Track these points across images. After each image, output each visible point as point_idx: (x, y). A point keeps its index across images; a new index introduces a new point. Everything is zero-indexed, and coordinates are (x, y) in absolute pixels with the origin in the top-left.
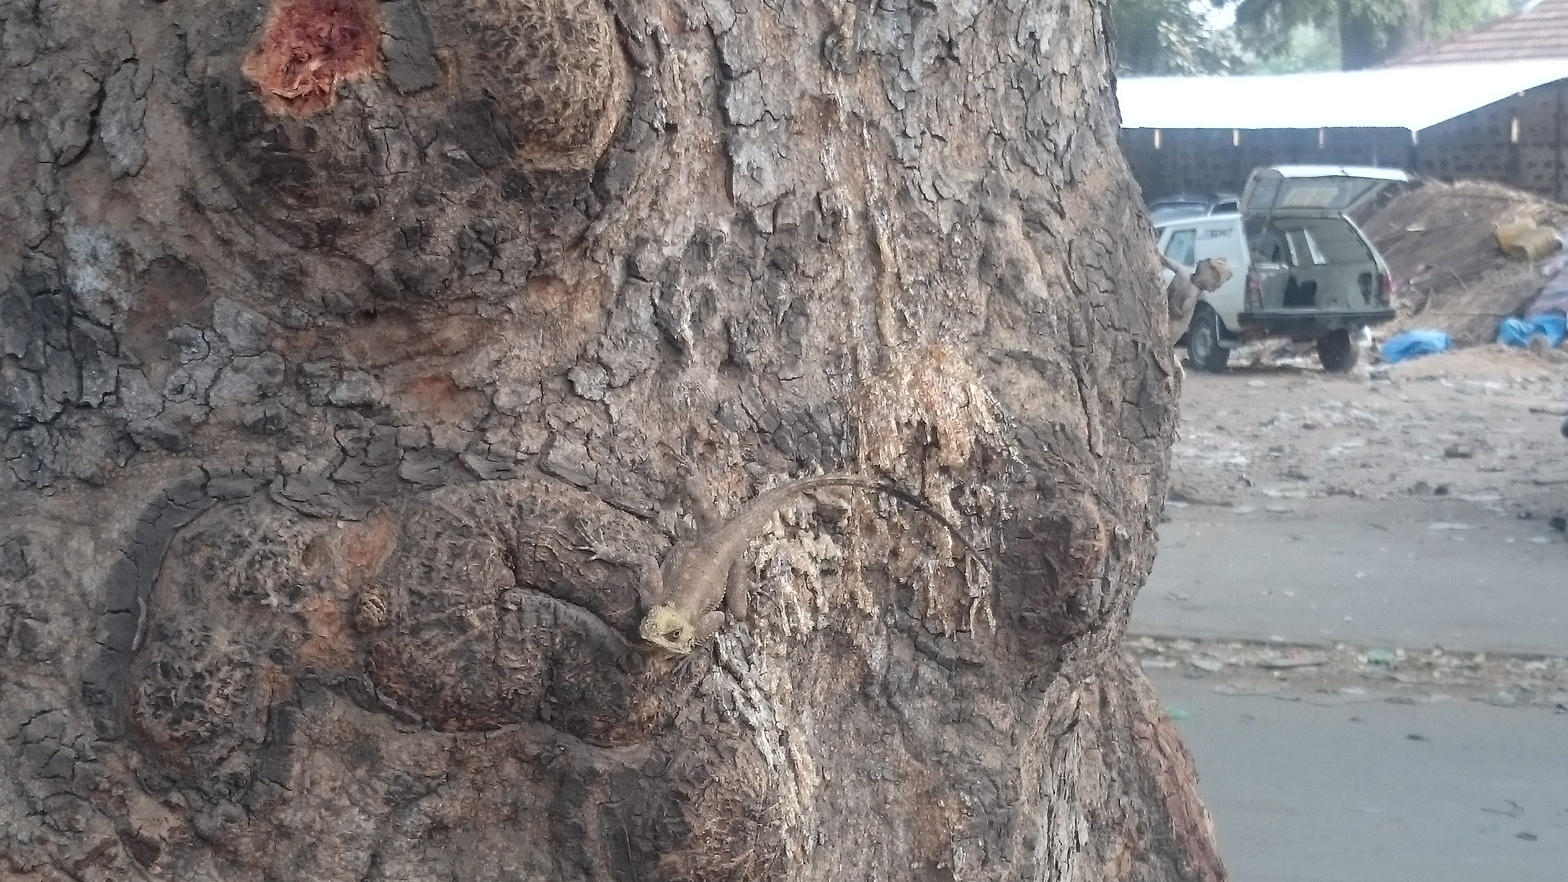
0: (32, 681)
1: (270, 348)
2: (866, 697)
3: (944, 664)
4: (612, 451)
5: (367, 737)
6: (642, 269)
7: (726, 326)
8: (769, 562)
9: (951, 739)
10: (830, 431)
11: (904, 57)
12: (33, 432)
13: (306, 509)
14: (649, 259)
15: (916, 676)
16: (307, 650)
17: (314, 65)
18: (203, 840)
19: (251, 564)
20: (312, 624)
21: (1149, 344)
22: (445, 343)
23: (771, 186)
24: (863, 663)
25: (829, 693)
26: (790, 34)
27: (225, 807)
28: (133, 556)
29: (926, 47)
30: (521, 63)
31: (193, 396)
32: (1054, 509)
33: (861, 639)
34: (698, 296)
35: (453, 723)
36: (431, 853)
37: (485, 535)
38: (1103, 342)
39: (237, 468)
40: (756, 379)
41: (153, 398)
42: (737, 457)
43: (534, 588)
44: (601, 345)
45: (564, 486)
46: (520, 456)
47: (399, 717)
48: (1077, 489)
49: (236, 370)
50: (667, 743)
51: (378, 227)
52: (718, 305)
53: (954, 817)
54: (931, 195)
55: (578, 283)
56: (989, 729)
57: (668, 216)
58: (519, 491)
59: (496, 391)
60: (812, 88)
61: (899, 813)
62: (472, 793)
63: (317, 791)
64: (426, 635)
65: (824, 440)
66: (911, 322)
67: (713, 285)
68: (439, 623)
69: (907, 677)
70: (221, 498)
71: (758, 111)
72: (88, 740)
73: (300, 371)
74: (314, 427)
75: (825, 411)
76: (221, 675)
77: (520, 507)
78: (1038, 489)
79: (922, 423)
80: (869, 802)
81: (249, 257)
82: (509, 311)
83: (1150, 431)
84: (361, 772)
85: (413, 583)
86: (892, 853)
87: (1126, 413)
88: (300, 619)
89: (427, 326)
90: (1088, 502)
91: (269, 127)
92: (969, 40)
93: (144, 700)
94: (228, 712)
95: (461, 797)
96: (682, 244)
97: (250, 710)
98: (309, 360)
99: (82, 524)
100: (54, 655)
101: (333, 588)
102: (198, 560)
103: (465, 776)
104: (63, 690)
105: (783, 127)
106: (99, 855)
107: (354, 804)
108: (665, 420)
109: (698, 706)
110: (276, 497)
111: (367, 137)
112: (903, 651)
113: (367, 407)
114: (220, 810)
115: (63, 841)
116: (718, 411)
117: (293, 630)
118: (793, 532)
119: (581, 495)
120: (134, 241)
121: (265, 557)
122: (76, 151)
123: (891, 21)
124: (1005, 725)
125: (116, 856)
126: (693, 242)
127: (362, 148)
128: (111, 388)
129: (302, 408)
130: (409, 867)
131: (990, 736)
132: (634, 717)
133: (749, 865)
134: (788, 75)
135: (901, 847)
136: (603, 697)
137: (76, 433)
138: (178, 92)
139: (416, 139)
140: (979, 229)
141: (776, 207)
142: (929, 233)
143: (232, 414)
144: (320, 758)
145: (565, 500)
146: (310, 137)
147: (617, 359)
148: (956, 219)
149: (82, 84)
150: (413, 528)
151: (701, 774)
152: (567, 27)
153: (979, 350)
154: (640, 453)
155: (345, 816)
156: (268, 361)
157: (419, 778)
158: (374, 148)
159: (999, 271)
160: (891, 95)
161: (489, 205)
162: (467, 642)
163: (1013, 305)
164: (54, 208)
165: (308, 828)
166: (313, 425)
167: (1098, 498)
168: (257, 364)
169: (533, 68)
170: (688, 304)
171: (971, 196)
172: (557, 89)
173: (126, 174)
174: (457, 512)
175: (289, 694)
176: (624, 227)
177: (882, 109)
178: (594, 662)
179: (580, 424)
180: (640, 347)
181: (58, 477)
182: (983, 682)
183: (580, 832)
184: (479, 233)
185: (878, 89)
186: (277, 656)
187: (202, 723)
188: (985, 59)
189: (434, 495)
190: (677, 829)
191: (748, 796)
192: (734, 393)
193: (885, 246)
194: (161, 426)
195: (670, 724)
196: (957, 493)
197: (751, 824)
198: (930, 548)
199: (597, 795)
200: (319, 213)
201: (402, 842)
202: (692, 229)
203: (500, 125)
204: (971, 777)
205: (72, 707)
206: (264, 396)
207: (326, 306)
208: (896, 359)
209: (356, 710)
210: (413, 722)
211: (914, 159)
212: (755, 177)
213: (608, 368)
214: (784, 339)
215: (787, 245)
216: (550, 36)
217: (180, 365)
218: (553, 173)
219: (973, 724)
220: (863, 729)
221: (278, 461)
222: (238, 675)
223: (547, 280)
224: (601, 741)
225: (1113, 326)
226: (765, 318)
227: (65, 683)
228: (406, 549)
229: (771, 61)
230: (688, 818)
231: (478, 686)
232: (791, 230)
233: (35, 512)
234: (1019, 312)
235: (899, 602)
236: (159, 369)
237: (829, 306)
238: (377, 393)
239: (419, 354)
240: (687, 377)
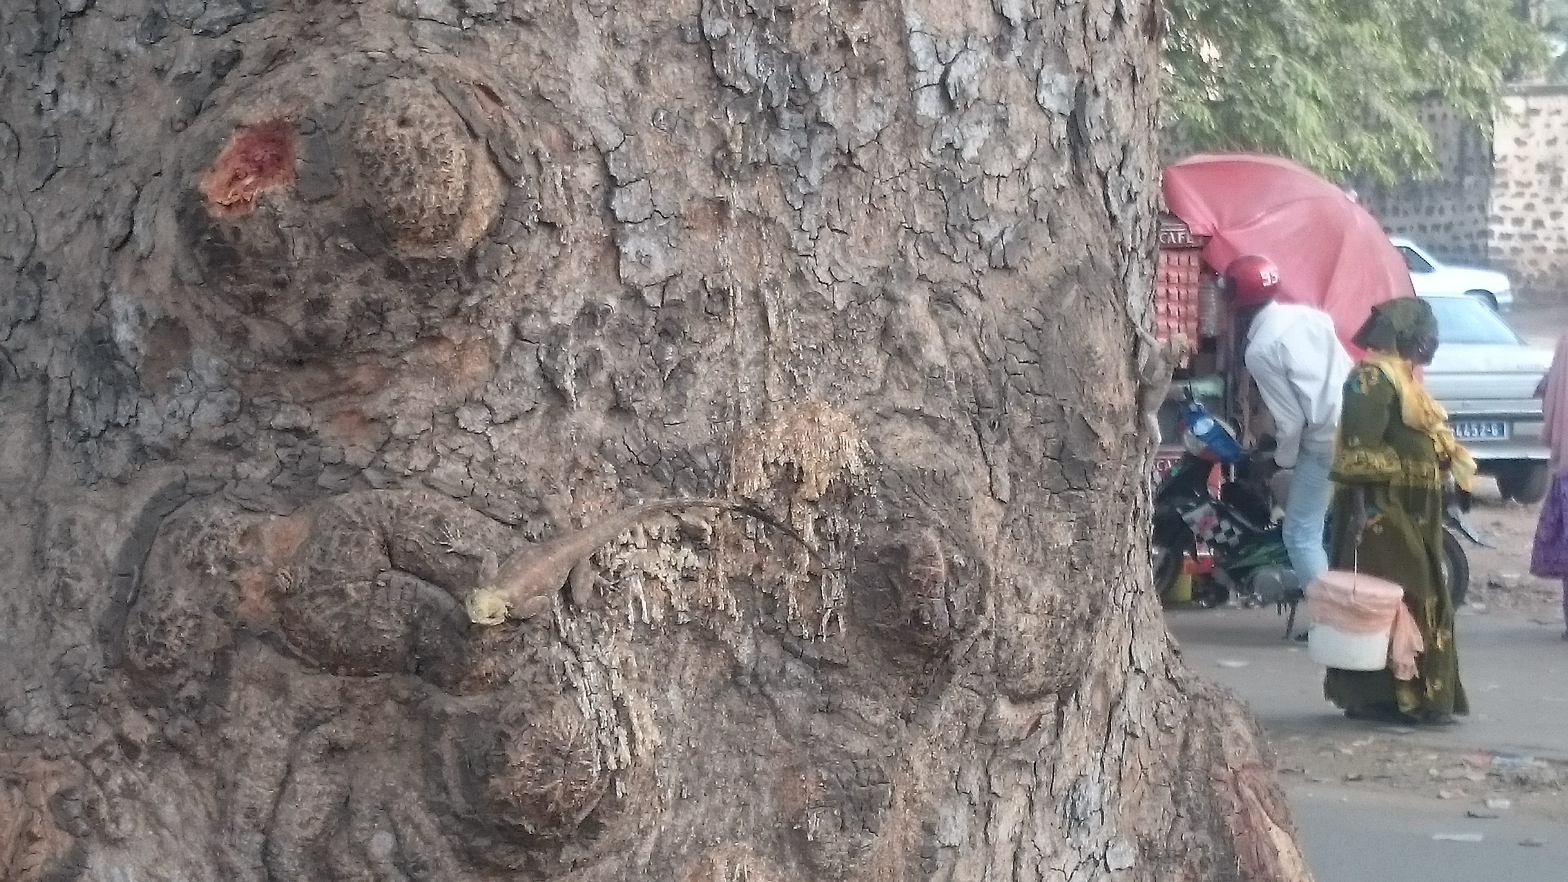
0: (70, 624)
1: (230, 385)
2: (739, 686)
3: (809, 662)
4: (492, 472)
5: (282, 675)
6: (525, 333)
7: (612, 379)
8: (623, 567)
9: (819, 726)
10: (707, 467)
11: (801, 166)
12: (88, 444)
13: (248, 504)
14: (533, 324)
15: (783, 671)
16: (242, 609)
17: (248, 181)
18: (172, 746)
19: (202, 542)
20: (244, 589)
21: (1080, 408)
22: (358, 386)
23: (660, 268)
24: (730, 654)
25: (700, 678)
26: (682, 149)
27: (181, 721)
28: (136, 535)
29: (825, 157)
30: (387, 180)
31: (181, 419)
32: (899, 538)
33: (727, 635)
34: (584, 356)
35: (342, 670)
36: (332, 767)
37: (367, 529)
38: (1020, 404)
39: (207, 474)
40: (641, 423)
41: (157, 421)
42: (613, 483)
43: (406, 571)
44: (486, 391)
45: (439, 496)
46: (407, 472)
47: (303, 662)
48: (924, 521)
49: (210, 401)
50: (504, 694)
51: (293, 298)
52: (605, 363)
53: (811, 788)
54: (826, 278)
55: (464, 343)
56: (859, 720)
57: (556, 293)
58: (400, 498)
59: (395, 423)
60: (704, 191)
61: (766, 783)
62: (361, 724)
63: (249, 714)
64: (319, 601)
65: (699, 473)
66: (799, 381)
67: (601, 346)
68: (326, 592)
69: (774, 671)
70: (193, 495)
71: (647, 211)
72: (98, 668)
73: (251, 404)
74: (261, 445)
75: (704, 449)
76: (179, 623)
77: (398, 510)
78: (889, 521)
79: (790, 464)
80: (737, 770)
81: (211, 318)
82: (405, 362)
83: (1075, 484)
84: (279, 702)
85: (313, 562)
86: (759, 814)
87: (1046, 467)
88: (236, 585)
89: (343, 373)
90: (930, 535)
91: (211, 226)
92: (874, 151)
93: (131, 639)
94: (184, 650)
95: (353, 726)
96: (572, 314)
97: (201, 651)
98: (257, 395)
99: (111, 511)
100: (83, 605)
101: (260, 563)
102: (171, 539)
103: (355, 710)
104: (88, 632)
105: (673, 224)
106: (101, 751)
107: (274, 725)
108: (552, 451)
109: (531, 669)
110: (229, 497)
111: (278, 233)
112: (770, 648)
113: (299, 432)
114: (179, 723)
115: (78, 738)
116: (601, 447)
117: (231, 592)
118: (654, 543)
119: (452, 504)
120: (147, 306)
121: (211, 538)
122: (121, 240)
123: (787, 137)
124: (880, 719)
125: (111, 754)
126: (582, 313)
127: (275, 241)
128: (132, 413)
129: (252, 431)
130: (314, 776)
131: (862, 726)
132: (475, 674)
133: (558, 794)
134: (679, 181)
135: (767, 810)
136: (450, 656)
137: (112, 444)
138: (174, 199)
139: (317, 235)
140: (879, 307)
141: (665, 285)
142: (824, 309)
143: (205, 434)
144: (252, 690)
145: (436, 507)
146: (236, 232)
147: (500, 403)
148: (853, 298)
149: (127, 191)
150: (321, 522)
151: (521, 719)
152: (423, 153)
153: (870, 408)
154: (519, 475)
155: (267, 734)
156: (229, 395)
157: (317, 709)
158: (284, 241)
159: (899, 342)
160: (789, 197)
161: (376, 283)
162: (345, 608)
163: (911, 371)
164: (107, 281)
165: (243, 741)
166: (261, 444)
167: (941, 531)
168: (222, 397)
169: (396, 184)
170: (572, 362)
171: (872, 279)
172: (413, 199)
173: (142, 258)
174: (350, 511)
175: (229, 641)
176: (512, 301)
177: (780, 208)
178: (443, 627)
179: (463, 451)
180: (525, 393)
181: (100, 477)
182: (849, 681)
183: (438, 759)
184: (368, 304)
185: (778, 193)
186: (220, 611)
187: (165, 657)
188: (892, 166)
189: (338, 499)
190: (499, 759)
191: (556, 738)
192: (618, 433)
193: (773, 320)
194: (160, 440)
195: (506, 682)
196: (820, 521)
197: (557, 760)
198: (791, 567)
199: (450, 732)
200: (251, 287)
201: (307, 757)
202: (581, 303)
203: (376, 224)
204: (832, 758)
205: (93, 644)
206: (227, 421)
207: (266, 356)
208: (776, 411)
209: (276, 655)
210: (312, 666)
211: (809, 249)
212: (644, 261)
213: (491, 410)
214: (673, 391)
215: (675, 317)
216: (408, 160)
217: (174, 397)
218: (424, 260)
219: (844, 716)
220: (736, 710)
221: (234, 468)
222: (191, 623)
223: (436, 339)
224: (453, 688)
225: (1032, 391)
226: (653, 375)
227: (90, 626)
228: (312, 538)
229: (662, 172)
230: (508, 752)
231: (354, 641)
232: (678, 304)
233: (85, 502)
234: (916, 376)
235: (765, 608)
236: (162, 399)
237: (717, 366)
238: (304, 420)
239: (341, 393)
240: (574, 419)
